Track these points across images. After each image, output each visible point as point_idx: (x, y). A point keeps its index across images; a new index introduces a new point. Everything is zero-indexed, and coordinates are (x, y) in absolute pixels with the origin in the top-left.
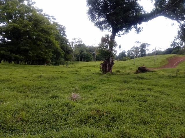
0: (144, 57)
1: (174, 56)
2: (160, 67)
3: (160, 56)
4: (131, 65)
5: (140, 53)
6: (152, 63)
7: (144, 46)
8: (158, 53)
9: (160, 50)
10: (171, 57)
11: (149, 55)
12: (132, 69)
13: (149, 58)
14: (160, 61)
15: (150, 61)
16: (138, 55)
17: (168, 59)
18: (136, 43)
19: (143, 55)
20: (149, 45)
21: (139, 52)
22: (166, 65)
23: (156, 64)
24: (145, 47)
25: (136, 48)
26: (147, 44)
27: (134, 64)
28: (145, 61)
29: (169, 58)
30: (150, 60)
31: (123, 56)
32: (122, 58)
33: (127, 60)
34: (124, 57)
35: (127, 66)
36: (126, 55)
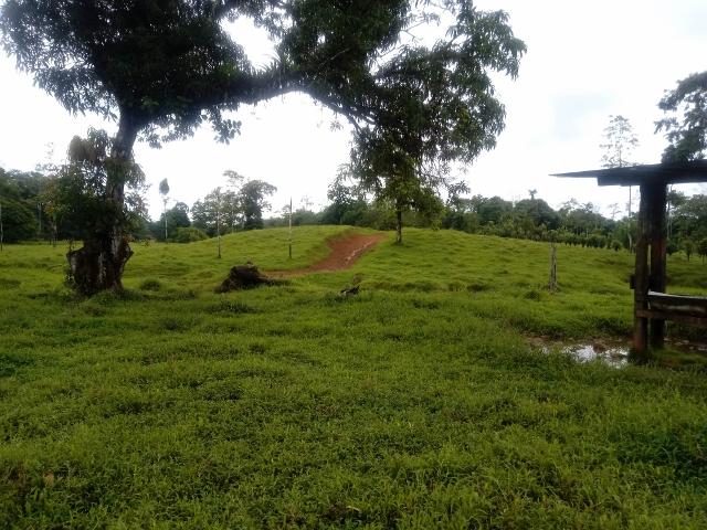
0: (255, 231)
1: (347, 232)
2: (308, 267)
3: (306, 228)
4: (205, 259)
5: (240, 215)
6: (280, 253)
7: (255, 190)
8: (300, 219)
9: (308, 209)
10: (339, 235)
11: (273, 223)
12: (209, 275)
13: (271, 237)
14: (307, 247)
15: (275, 247)
16: (236, 223)
17: (329, 241)
18: (228, 178)
19: (254, 223)
20: (271, 189)
21: (238, 211)
22: (324, 260)
23: (293, 256)
24: (260, 196)
25: (229, 197)
26: (265, 184)
27: (220, 257)
28: (260, 245)
29: (334, 236)
30: (274, 242)
31: (178, 225)
32: (173, 233)
33: (195, 240)
34: (181, 229)
35: (190, 262)
36: (191, 220)
